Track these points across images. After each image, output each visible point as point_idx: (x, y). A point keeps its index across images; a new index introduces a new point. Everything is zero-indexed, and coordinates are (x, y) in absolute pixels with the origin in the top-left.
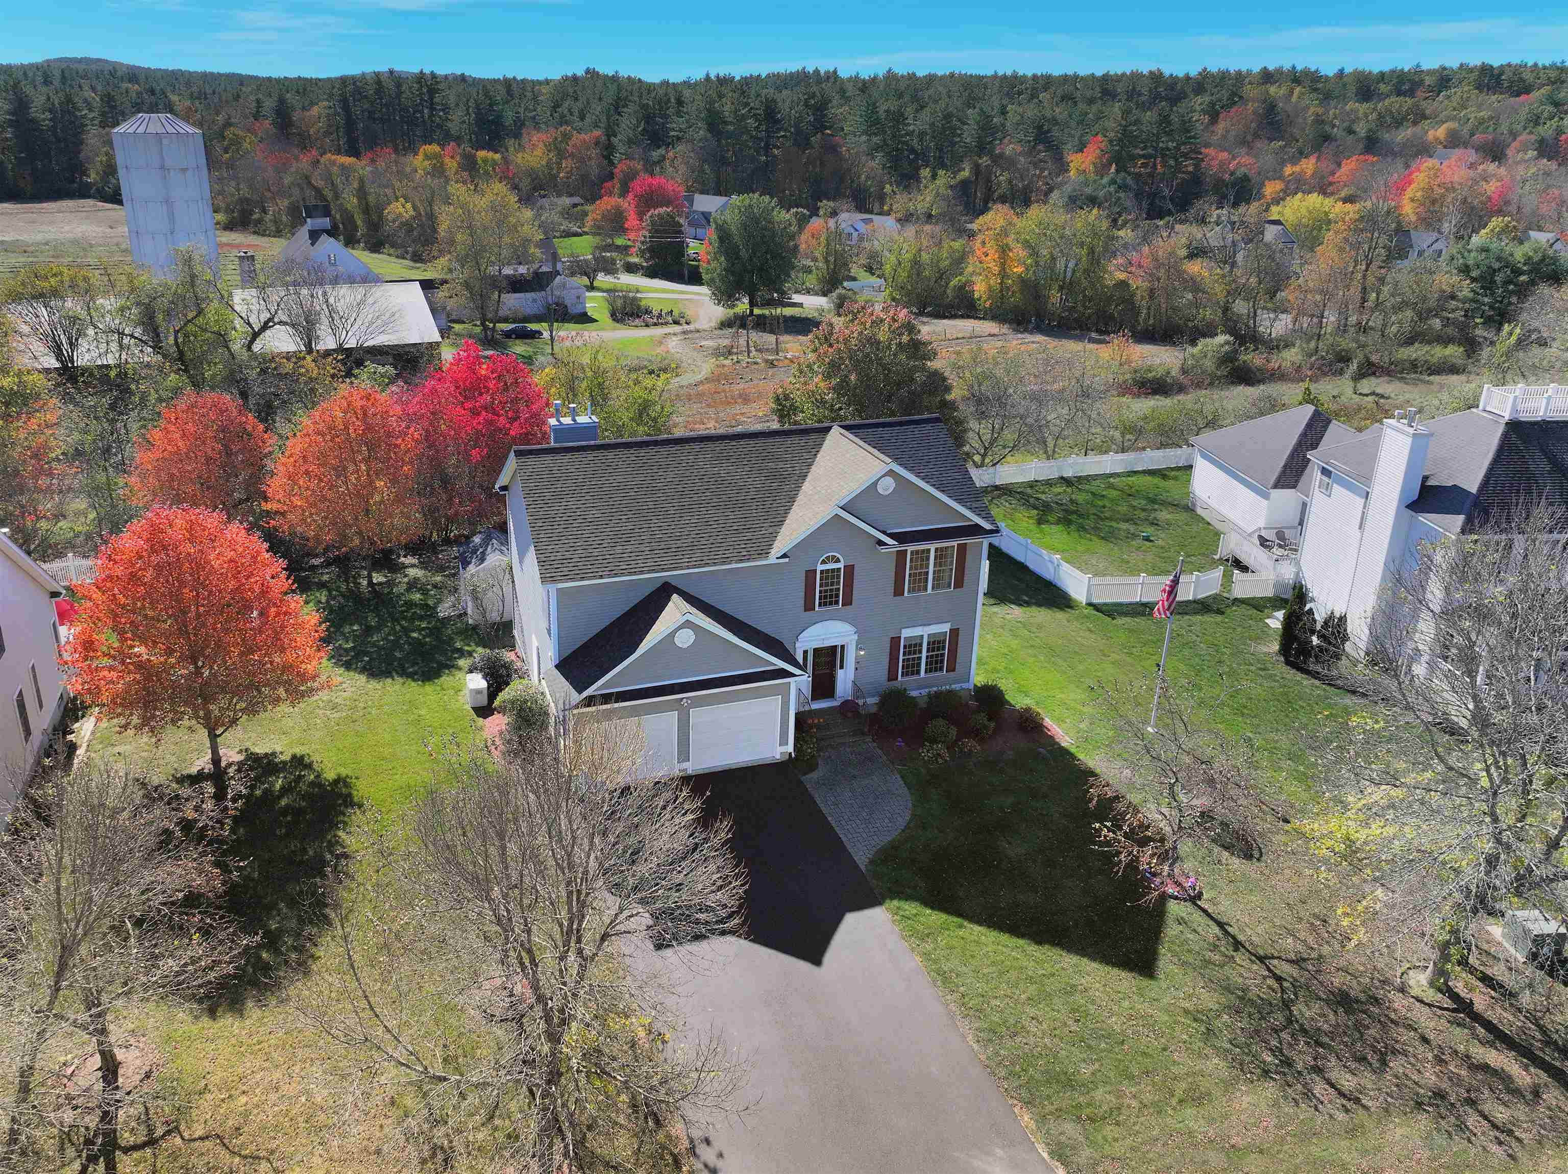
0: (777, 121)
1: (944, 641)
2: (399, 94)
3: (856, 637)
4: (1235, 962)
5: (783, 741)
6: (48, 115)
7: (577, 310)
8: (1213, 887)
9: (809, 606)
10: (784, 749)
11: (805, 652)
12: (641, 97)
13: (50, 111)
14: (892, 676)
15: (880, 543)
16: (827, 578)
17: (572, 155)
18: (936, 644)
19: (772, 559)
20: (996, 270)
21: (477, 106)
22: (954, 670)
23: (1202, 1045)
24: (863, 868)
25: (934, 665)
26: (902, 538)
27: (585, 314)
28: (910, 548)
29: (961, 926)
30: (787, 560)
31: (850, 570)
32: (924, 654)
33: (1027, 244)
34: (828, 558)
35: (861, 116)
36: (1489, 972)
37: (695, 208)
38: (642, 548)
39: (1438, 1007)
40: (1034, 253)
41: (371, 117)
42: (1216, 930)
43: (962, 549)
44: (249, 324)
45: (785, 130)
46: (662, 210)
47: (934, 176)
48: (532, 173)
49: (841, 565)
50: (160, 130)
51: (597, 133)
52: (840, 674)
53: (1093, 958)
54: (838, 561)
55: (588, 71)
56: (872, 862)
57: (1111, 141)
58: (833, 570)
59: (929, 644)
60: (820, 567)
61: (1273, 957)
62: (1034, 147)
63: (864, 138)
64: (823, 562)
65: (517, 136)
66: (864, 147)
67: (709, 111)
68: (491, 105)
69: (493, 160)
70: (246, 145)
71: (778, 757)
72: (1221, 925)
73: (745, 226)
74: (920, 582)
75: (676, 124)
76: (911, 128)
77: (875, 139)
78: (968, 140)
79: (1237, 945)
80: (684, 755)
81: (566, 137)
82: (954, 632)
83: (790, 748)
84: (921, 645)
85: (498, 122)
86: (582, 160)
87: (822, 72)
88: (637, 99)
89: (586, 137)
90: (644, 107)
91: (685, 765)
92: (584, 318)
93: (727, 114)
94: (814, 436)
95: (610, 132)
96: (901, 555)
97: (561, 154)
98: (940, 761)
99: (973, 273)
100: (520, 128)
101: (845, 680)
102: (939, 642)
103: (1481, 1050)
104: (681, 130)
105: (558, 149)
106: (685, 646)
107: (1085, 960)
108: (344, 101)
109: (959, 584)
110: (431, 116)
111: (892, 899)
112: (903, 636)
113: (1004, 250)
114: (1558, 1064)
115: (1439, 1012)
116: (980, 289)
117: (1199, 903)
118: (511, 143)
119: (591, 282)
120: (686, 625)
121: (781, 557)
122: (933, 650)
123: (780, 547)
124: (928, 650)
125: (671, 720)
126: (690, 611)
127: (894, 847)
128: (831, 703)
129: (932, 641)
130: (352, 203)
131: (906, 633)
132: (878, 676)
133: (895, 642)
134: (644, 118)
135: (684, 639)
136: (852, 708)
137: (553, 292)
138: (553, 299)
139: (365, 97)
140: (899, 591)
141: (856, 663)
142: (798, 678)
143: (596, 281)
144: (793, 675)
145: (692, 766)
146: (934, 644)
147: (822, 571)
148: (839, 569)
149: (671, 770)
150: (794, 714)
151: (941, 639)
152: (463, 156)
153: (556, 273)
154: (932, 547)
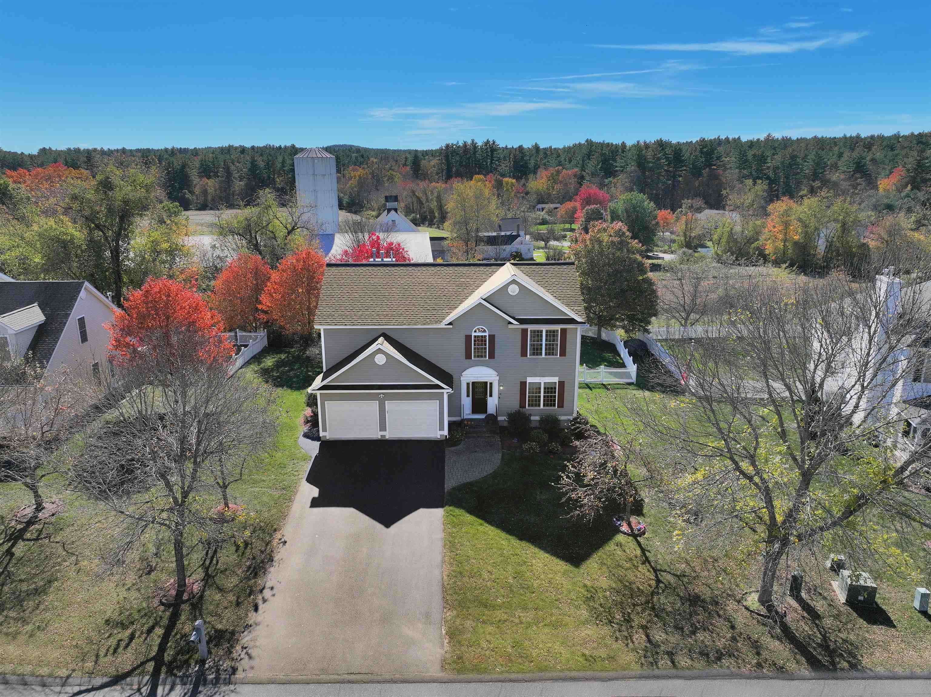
0: (683, 161)
1: (555, 388)
2: (475, 152)
3: (498, 378)
4: (637, 570)
5: (441, 428)
7: (528, 257)
8: (654, 532)
9: (468, 356)
10: (442, 433)
11: (468, 384)
12: (602, 150)
14: (522, 405)
15: (510, 323)
16: (478, 341)
17: (561, 182)
18: (550, 389)
19: (442, 325)
20: (781, 236)
21: (515, 157)
22: (563, 407)
23: (582, 603)
24: (446, 490)
25: (549, 402)
26: (522, 321)
28: (531, 327)
29: (481, 525)
30: (451, 326)
31: (492, 338)
32: (542, 394)
33: (800, 220)
34: (478, 329)
35: (736, 158)
36: (812, 604)
38: (373, 313)
39: (756, 613)
40: (805, 226)
41: (461, 165)
42: (639, 552)
43: (564, 331)
44: (286, 227)
45: (686, 166)
46: (592, 207)
47: (755, 184)
48: (538, 193)
49: (487, 334)
50: (315, 156)
51: (576, 170)
52: (489, 400)
53: (548, 552)
54: (485, 331)
55: (587, 141)
56: (454, 489)
57: (908, 170)
58: (482, 336)
59: (545, 388)
60: (474, 334)
61: (665, 571)
62: (853, 176)
63: (737, 170)
64: (475, 331)
65: (535, 173)
66: (736, 177)
67: (638, 155)
68: (522, 157)
69: (512, 183)
71: (439, 437)
72: (643, 550)
73: (627, 211)
74: (537, 351)
75: (619, 163)
76: (769, 165)
77: (745, 172)
78: (807, 171)
79: (647, 561)
80: (383, 427)
81: (558, 172)
82: (562, 384)
83: (446, 432)
84: (540, 388)
86: (566, 185)
87: (731, 139)
88: (599, 150)
89: (570, 172)
90: (603, 155)
91: (383, 433)
93: (649, 157)
94: (493, 267)
95: (583, 169)
96: (525, 331)
97: (555, 182)
98: (532, 451)
99: (766, 240)
100: (537, 169)
101: (492, 403)
102: (552, 388)
103: (769, 639)
104: (621, 167)
105: (554, 179)
106: (381, 364)
107: (542, 552)
108: (447, 157)
109: (563, 353)
110: (491, 163)
111: (450, 506)
112: (528, 382)
113: (787, 225)
114: (820, 657)
115: (756, 616)
116: (769, 249)
117: (638, 538)
118: (531, 176)
119: (546, 245)
120: (379, 351)
121: (448, 324)
122: (548, 392)
123: (449, 319)
124: (545, 392)
125: (375, 405)
126: (382, 344)
127: (471, 484)
128: (482, 416)
129: (547, 386)
130: (434, 204)
131: (530, 380)
132: (514, 404)
133: (523, 384)
134: (602, 161)
135: (380, 360)
136: (492, 418)
137: (515, 246)
138: (514, 250)
139: (458, 154)
140: (524, 354)
141: (500, 394)
142: (447, 391)
143: (548, 244)
144: (443, 388)
145: (388, 435)
146: (548, 388)
147: (475, 336)
148: (485, 336)
149: (375, 434)
150: (449, 416)
151: (553, 386)
152: (496, 180)
153: (518, 236)
154: (544, 328)
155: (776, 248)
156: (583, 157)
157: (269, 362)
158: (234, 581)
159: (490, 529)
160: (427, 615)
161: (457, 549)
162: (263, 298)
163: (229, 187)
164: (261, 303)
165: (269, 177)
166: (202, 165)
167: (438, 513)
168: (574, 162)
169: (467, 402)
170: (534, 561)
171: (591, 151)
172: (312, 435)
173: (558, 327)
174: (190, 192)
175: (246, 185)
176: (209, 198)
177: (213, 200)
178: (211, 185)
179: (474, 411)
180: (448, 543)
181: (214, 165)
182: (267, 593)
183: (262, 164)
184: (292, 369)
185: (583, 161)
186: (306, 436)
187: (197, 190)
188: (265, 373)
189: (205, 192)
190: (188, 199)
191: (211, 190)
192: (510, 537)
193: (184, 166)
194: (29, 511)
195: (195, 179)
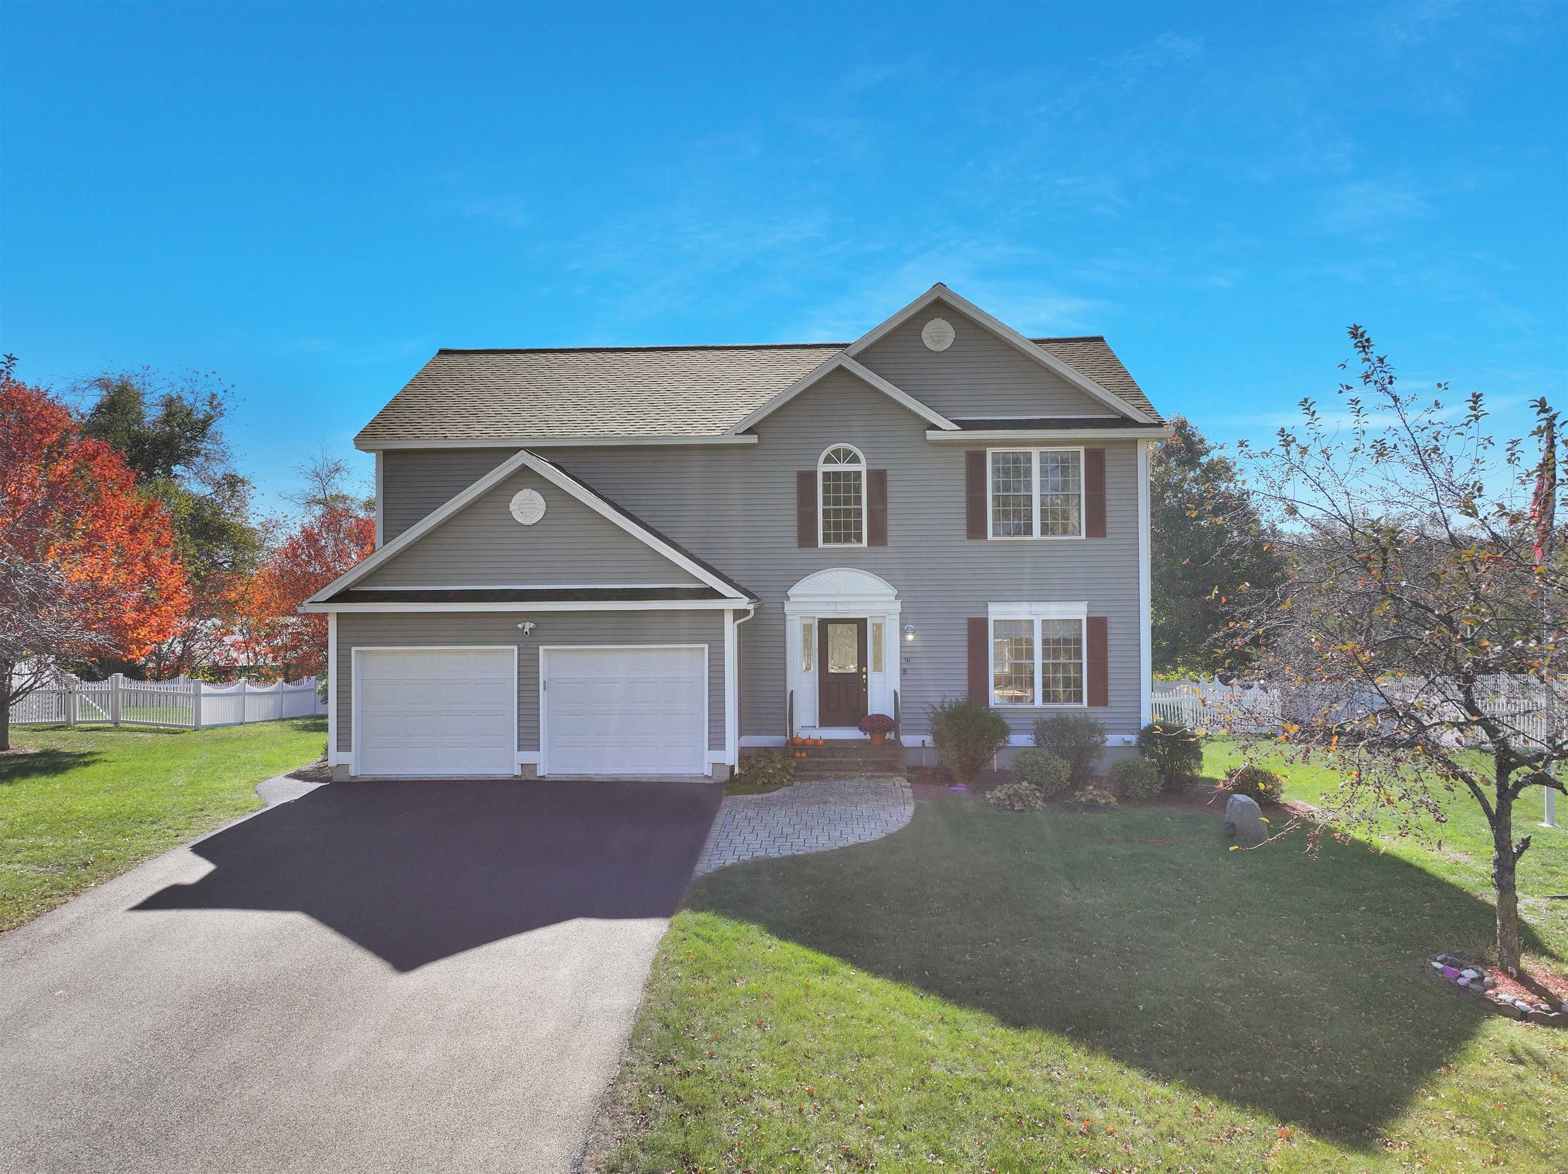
1: (1078, 641)
3: (897, 606)
5: (717, 741)
9: (807, 538)
10: (717, 756)
11: (807, 628)
14: (977, 698)
16: (837, 489)
18: (1060, 641)
19: (727, 437)
22: (1105, 702)
24: (698, 873)
25: (1061, 683)
26: (966, 425)
28: (994, 444)
31: (878, 479)
32: (1038, 659)
34: (836, 452)
43: (1096, 460)
49: (862, 467)
52: (874, 677)
54: (855, 460)
58: (847, 474)
59: (1045, 642)
60: (822, 468)
64: (828, 460)
71: (708, 771)
74: (1015, 520)
80: (529, 735)
83: (730, 757)
91: (528, 757)
96: (976, 459)
98: (1018, 806)
102: (1066, 641)
106: (528, 521)
109: (1096, 527)
112: (991, 619)
120: (526, 477)
121: (745, 433)
122: (1056, 654)
123: (747, 419)
124: (1046, 654)
125: (504, 661)
127: (796, 861)
128: (851, 733)
129: (1052, 636)
131: (997, 612)
132: (950, 684)
133: (978, 627)
135: (527, 508)
140: (975, 528)
141: (905, 660)
142: (734, 604)
144: (721, 596)
145: (547, 764)
146: (1057, 642)
147: (826, 475)
148: (858, 474)
149: (504, 762)
151: (1071, 635)
154: (1034, 447)
159: (864, 988)
161: (693, 1054)
169: (803, 686)
170: (1098, 1114)
173: (1078, 450)
179: (827, 718)
180: (656, 1026)
192: (962, 1015)
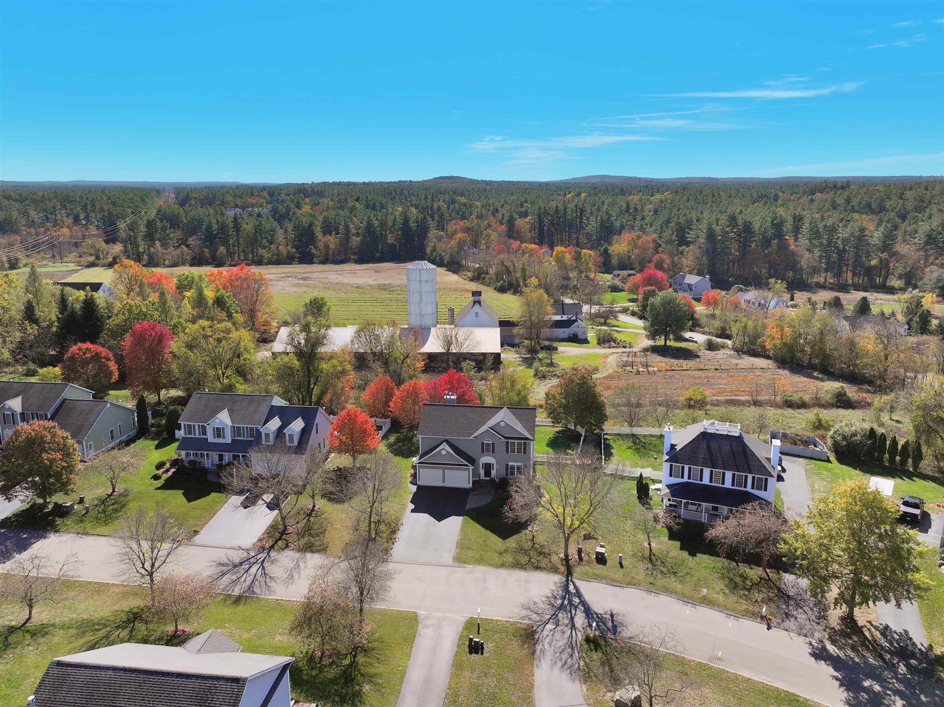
0: (753, 233)
1: (522, 468)
3: (496, 462)
4: (527, 543)
5: (469, 483)
6: (416, 224)
7: (584, 337)
9: (483, 451)
10: (469, 485)
13: (417, 222)
14: (507, 475)
15: (501, 438)
16: (487, 445)
17: (640, 247)
19: (471, 438)
20: (777, 336)
24: (466, 510)
26: (505, 438)
27: (587, 339)
28: (510, 441)
29: (476, 524)
30: (475, 439)
31: (493, 444)
32: (515, 471)
34: (487, 440)
35: (806, 229)
36: (583, 558)
37: (685, 281)
43: (525, 443)
45: (757, 237)
49: (491, 443)
52: (492, 471)
54: (490, 441)
56: (469, 509)
58: (488, 443)
59: (517, 468)
60: (485, 442)
63: (807, 241)
65: (620, 234)
66: (806, 246)
68: (609, 218)
69: (589, 254)
70: (493, 237)
72: (533, 537)
75: (690, 235)
77: (815, 242)
80: (444, 481)
81: (639, 237)
82: (524, 466)
83: (471, 485)
84: (514, 468)
85: (612, 226)
86: (645, 249)
88: (676, 219)
89: (649, 238)
90: (678, 223)
91: (444, 484)
92: (585, 341)
93: (718, 231)
94: (498, 409)
96: (507, 442)
97: (635, 246)
100: (621, 230)
101: (493, 473)
105: (634, 243)
106: (443, 454)
109: (525, 453)
110: (581, 222)
113: (782, 327)
116: (769, 346)
118: (615, 238)
119: (605, 321)
120: (443, 449)
122: (519, 470)
123: (474, 435)
124: (517, 470)
125: (441, 471)
126: (445, 446)
127: (477, 508)
128: (488, 479)
130: (518, 275)
131: (510, 464)
132: (503, 473)
133: (507, 465)
134: (677, 231)
135: (444, 452)
136: (492, 480)
137: (573, 329)
138: (572, 332)
139: (549, 214)
140: (507, 452)
141: (497, 469)
142: (471, 467)
143: (608, 321)
145: (446, 485)
149: (441, 484)
150: (473, 477)
152: (575, 252)
153: (576, 321)
154: (516, 441)
155: (774, 345)
156: (662, 225)
157: (392, 439)
158: (385, 535)
159: (479, 526)
160: (450, 550)
161: (465, 531)
162: (391, 404)
163: (347, 242)
164: (389, 407)
165: (382, 234)
166: (325, 221)
167: (461, 518)
168: (654, 227)
169: (482, 472)
170: (492, 537)
171: (669, 218)
172: (413, 483)
173: (522, 441)
174: (315, 247)
175: (362, 241)
176: (331, 251)
177: (333, 254)
178: (332, 241)
179: (486, 476)
180: (462, 529)
181: (335, 221)
182: (397, 540)
183: (376, 223)
184: (403, 445)
185: (662, 228)
186: (411, 483)
187: (321, 245)
188: (390, 446)
189: (327, 247)
190: (313, 254)
191: (332, 246)
193: (311, 224)
194: (311, 507)
195: (319, 235)
